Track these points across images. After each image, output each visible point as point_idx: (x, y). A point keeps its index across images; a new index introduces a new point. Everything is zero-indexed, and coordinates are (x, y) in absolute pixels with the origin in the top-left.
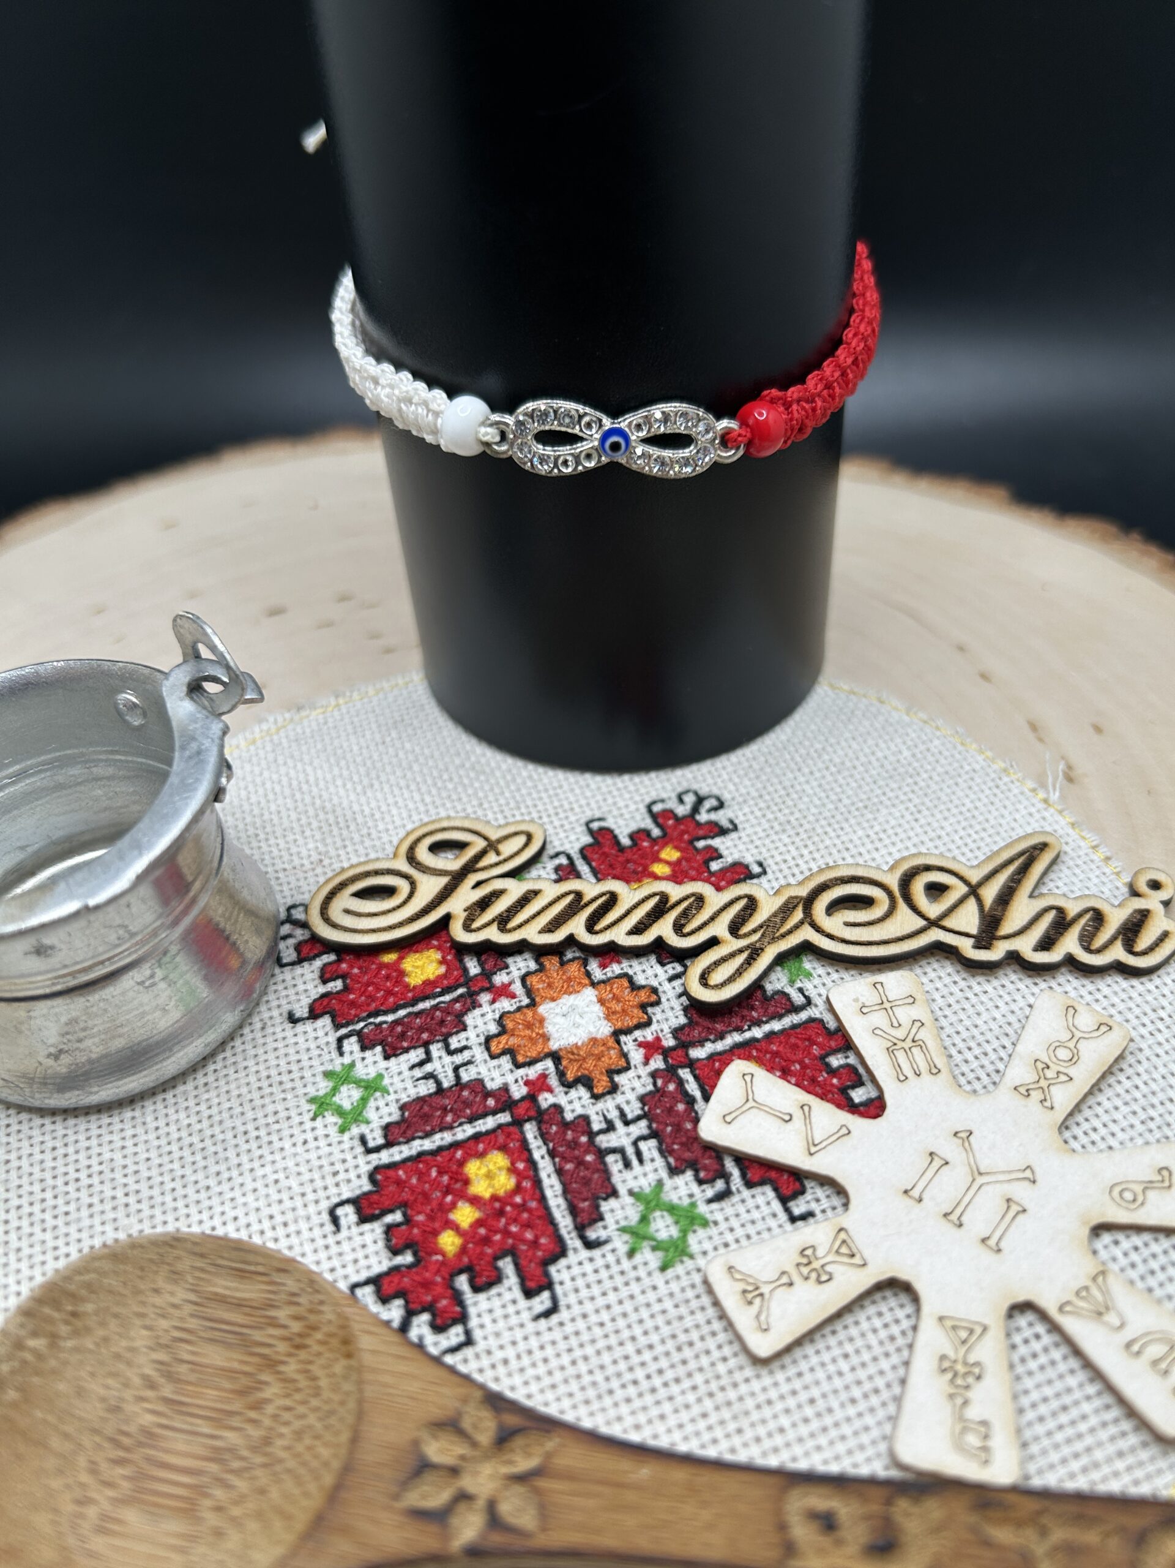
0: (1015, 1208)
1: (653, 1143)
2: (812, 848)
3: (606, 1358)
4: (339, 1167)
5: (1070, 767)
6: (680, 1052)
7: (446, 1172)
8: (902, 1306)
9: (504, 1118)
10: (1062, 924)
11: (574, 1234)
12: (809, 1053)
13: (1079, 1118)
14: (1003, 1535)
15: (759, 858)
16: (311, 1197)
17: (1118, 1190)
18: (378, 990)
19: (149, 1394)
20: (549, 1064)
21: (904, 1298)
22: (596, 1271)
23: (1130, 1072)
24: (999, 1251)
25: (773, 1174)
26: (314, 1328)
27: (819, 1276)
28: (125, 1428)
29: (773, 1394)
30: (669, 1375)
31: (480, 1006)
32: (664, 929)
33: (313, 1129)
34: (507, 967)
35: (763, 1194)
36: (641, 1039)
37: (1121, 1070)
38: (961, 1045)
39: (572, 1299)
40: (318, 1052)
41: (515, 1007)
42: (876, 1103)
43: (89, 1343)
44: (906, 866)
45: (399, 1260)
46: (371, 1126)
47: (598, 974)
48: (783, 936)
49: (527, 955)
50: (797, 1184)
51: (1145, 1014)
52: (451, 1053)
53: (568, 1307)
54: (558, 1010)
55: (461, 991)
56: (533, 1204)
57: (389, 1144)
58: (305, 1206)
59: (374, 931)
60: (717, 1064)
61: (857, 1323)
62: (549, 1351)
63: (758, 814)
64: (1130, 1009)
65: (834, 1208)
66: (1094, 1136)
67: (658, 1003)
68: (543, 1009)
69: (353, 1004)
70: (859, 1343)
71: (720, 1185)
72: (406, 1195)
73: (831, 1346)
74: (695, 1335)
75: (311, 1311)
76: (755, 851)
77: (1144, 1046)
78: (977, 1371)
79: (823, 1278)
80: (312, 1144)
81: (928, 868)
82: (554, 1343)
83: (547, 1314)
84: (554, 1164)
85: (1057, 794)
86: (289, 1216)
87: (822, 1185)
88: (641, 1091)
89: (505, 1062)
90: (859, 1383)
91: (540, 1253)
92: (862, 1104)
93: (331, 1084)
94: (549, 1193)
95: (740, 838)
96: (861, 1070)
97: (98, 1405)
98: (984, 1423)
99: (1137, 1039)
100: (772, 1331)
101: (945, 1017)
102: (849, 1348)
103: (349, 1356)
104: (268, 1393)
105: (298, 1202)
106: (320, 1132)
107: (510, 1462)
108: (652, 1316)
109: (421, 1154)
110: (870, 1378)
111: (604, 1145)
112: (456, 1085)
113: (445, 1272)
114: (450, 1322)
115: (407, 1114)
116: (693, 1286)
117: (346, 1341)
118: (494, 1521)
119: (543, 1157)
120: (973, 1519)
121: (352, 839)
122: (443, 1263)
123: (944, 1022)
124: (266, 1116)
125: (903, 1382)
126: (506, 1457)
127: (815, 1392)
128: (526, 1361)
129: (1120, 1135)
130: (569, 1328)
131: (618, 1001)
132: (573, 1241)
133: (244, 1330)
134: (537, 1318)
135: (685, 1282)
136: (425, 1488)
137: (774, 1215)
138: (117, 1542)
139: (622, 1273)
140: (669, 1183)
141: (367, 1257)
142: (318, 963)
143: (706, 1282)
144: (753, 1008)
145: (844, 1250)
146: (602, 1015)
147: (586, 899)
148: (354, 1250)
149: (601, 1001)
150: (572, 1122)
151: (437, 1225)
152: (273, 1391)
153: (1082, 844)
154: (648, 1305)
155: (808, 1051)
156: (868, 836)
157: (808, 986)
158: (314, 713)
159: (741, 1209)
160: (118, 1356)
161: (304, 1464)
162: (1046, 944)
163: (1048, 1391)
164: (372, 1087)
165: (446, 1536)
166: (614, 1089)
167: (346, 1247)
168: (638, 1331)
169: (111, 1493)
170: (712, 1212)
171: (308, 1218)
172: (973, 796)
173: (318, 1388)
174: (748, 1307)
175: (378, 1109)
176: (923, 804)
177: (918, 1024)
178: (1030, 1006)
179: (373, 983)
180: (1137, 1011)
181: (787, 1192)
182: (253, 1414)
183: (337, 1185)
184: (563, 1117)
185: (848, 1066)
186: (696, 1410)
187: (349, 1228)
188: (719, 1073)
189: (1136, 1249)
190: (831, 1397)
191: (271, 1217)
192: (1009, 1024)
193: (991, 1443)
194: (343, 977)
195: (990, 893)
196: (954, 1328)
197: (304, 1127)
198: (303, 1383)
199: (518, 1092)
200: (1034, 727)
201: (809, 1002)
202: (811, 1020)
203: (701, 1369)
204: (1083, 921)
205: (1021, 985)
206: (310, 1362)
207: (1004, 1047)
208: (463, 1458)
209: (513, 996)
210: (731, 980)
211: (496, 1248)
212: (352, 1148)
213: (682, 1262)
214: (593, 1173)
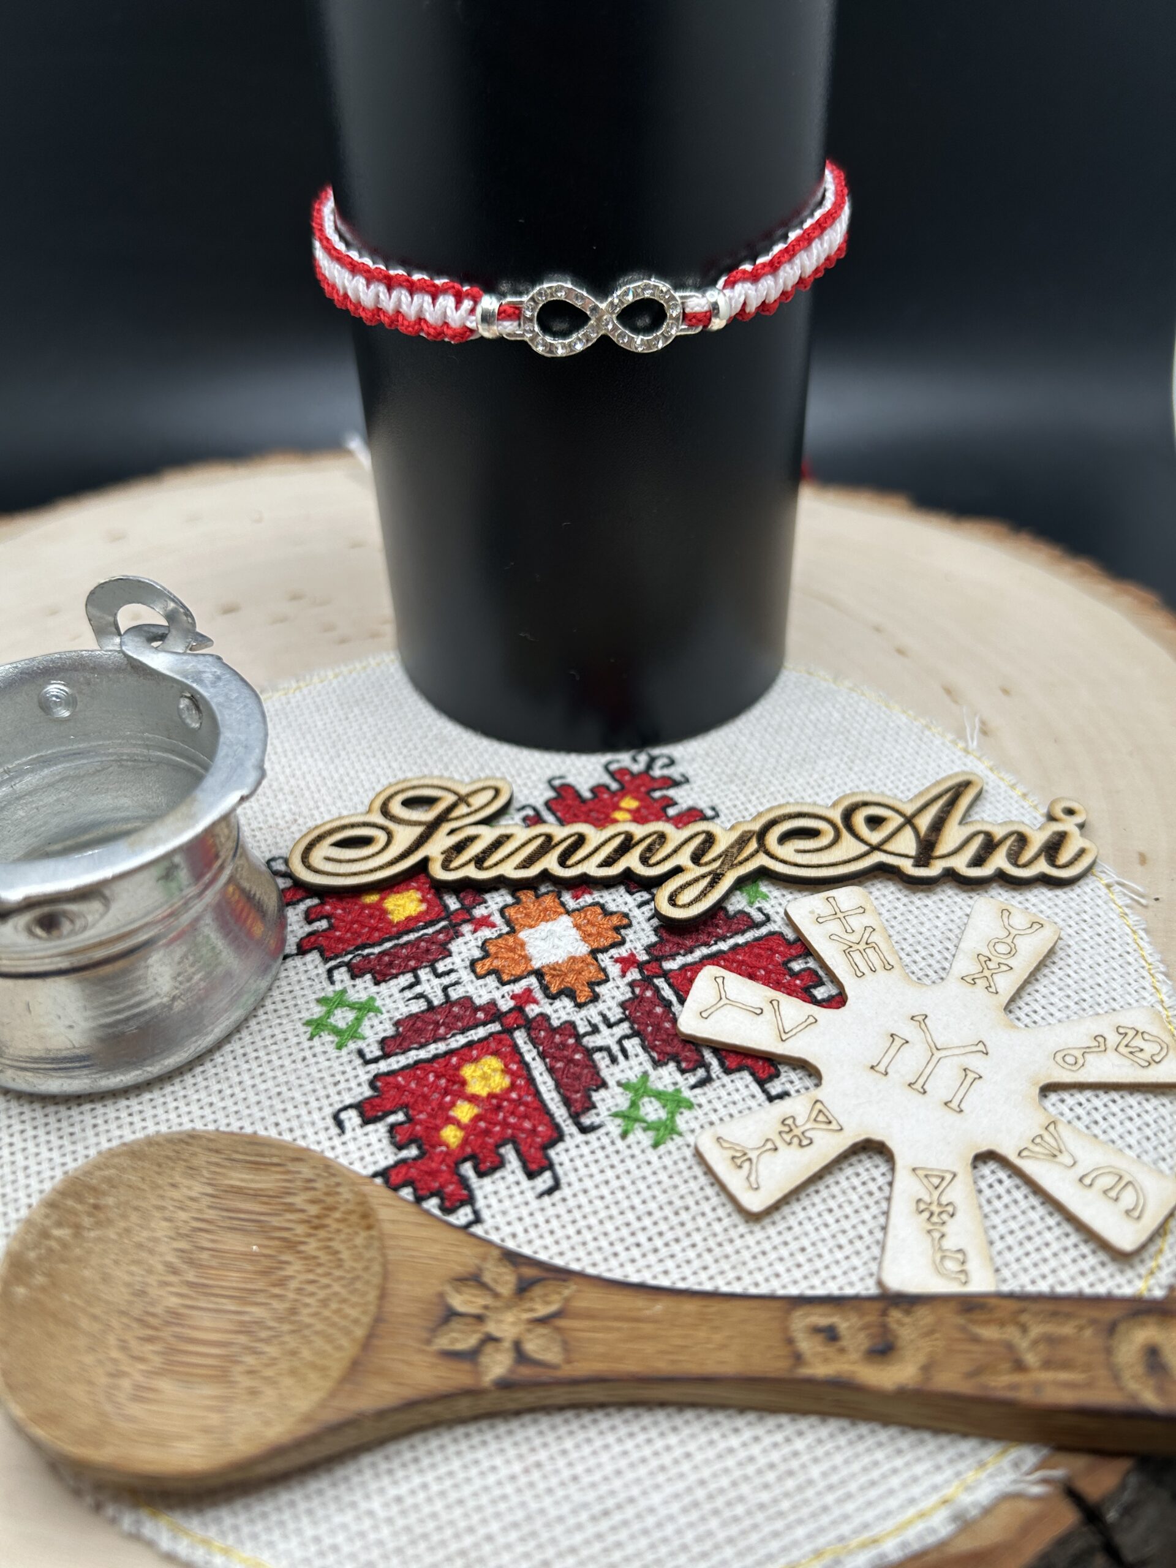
0: (971, 1076)
1: (636, 1041)
2: (758, 794)
3: (609, 1226)
4: (339, 1077)
5: (983, 723)
6: (654, 964)
7: (444, 1076)
8: (877, 1167)
9: (495, 1027)
10: (990, 845)
11: (569, 1122)
12: (772, 960)
13: (1021, 1003)
14: (989, 1333)
15: (713, 804)
16: (314, 1104)
17: (1060, 1056)
18: (363, 926)
19: (172, 1279)
20: (533, 981)
21: (878, 1160)
22: (593, 1152)
23: (1061, 964)
24: (961, 1111)
25: (749, 1062)
26: (332, 1209)
27: (800, 1141)
28: (151, 1310)
29: (767, 1246)
30: (669, 1236)
31: (463, 935)
32: (631, 861)
33: (311, 1048)
34: (485, 902)
35: (742, 1079)
36: (616, 956)
37: (1054, 963)
38: (909, 949)
39: (573, 1177)
40: (309, 983)
41: (496, 935)
42: (837, 998)
43: (112, 1234)
44: (846, 803)
45: (404, 1154)
46: (367, 1041)
47: (571, 904)
48: (741, 863)
49: (503, 891)
50: (772, 1069)
51: (1070, 917)
52: (438, 976)
53: (569, 1185)
54: (537, 935)
55: (443, 924)
56: (529, 1099)
57: (386, 1056)
58: (310, 1113)
59: (355, 874)
60: (689, 974)
61: (837, 1183)
62: (555, 1224)
63: (707, 768)
64: (1056, 914)
65: (807, 1089)
66: (1035, 1017)
67: (630, 925)
68: (523, 935)
69: (340, 940)
70: (841, 1199)
71: (701, 1073)
72: (406, 1098)
73: (815, 1203)
74: (690, 1201)
75: (328, 1194)
76: (707, 799)
77: (1071, 942)
78: (950, 1209)
79: (804, 1142)
80: (312, 1060)
81: (866, 804)
82: (558, 1216)
83: (550, 1192)
84: (546, 1064)
85: (975, 743)
86: (295, 1123)
87: (794, 1069)
88: (622, 998)
89: (491, 981)
90: (844, 1232)
91: (539, 1140)
92: (823, 1000)
93: (325, 1009)
94: (543, 1089)
95: (692, 789)
96: (821, 973)
97: (123, 1290)
98: (960, 1251)
99: (1065, 937)
100: (762, 1190)
101: (892, 927)
102: (832, 1204)
103: (369, 1227)
104: (289, 1271)
105: (303, 1111)
106: (319, 1049)
107: (532, 1310)
108: (649, 1187)
109: (417, 1063)
110: (854, 1227)
111: (591, 1045)
112: (446, 1002)
113: (449, 1160)
114: (458, 1204)
115: (401, 1029)
116: (685, 1159)
117: (365, 1216)
118: (520, 1355)
119: (534, 1059)
120: (961, 1320)
121: (324, 801)
122: (448, 1154)
123: (891, 932)
124: (264, 1039)
125: (884, 1228)
126: (528, 1305)
127: (805, 1242)
128: (533, 1234)
129: (1058, 1015)
130: (572, 1203)
131: (593, 925)
132: (569, 1128)
133: (262, 1218)
134: (540, 1196)
135: (676, 1156)
136: (454, 1335)
137: (753, 1096)
138: (154, 1408)
139: (617, 1152)
140: (653, 1074)
141: (372, 1154)
142: (302, 907)
143: (698, 1155)
144: (717, 926)
145: (821, 1118)
146: (578, 938)
147: (556, 840)
148: (359, 1149)
149: (577, 927)
150: (559, 1027)
151: (438, 1122)
152: (295, 1268)
153: (1002, 784)
154: (644, 1178)
155: (770, 959)
156: (808, 783)
157: (767, 907)
158: (276, 695)
159: (723, 1093)
160: (140, 1246)
161: (334, 1325)
162: (978, 861)
163: (1013, 1225)
164: (366, 1008)
165: (477, 1373)
166: (595, 998)
167: (352, 1146)
168: (636, 1201)
169: (142, 1366)
170: (696, 1096)
171: (313, 1124)
172: (899, 747)
173: (340, 1260)
174: (738, 1171)
175: (372, 1027)
176: (855, 755)
177: (869, 930)
178: (968, 915)
179: (357, 922)
180: (1063, 915)
181: (765, 1076)
182: (277, 1291)
183: (339, 1093)
184: (550, 1024)
185: (809, 969)
186: (697, 1264)
187: (354, 1130)
188: (691, 981)
189: (1080, 1104)
190: (820, 1245)
191: (277, 1124)
192: (950, 930)
193: (967, 1267)
194: (328, 917)
195: (924, 822)
196: (926, 1176)
197: (301, 1046)
198: (324, 1257)
199: (505, 1005)
200: (948, 691)
201: (768, 919)
202: (772, 934)
203: (698, 1230)
204: (1009, 842)
205: (957, 899)
206: (330, 1239)
207: (948, 949)
208: (486, 1307)
209: (493, 926)
210: (697, 900)
211: (497, 1138)
212: (350, 1062)
213: (672, 1139)
214: (583, 1068)
